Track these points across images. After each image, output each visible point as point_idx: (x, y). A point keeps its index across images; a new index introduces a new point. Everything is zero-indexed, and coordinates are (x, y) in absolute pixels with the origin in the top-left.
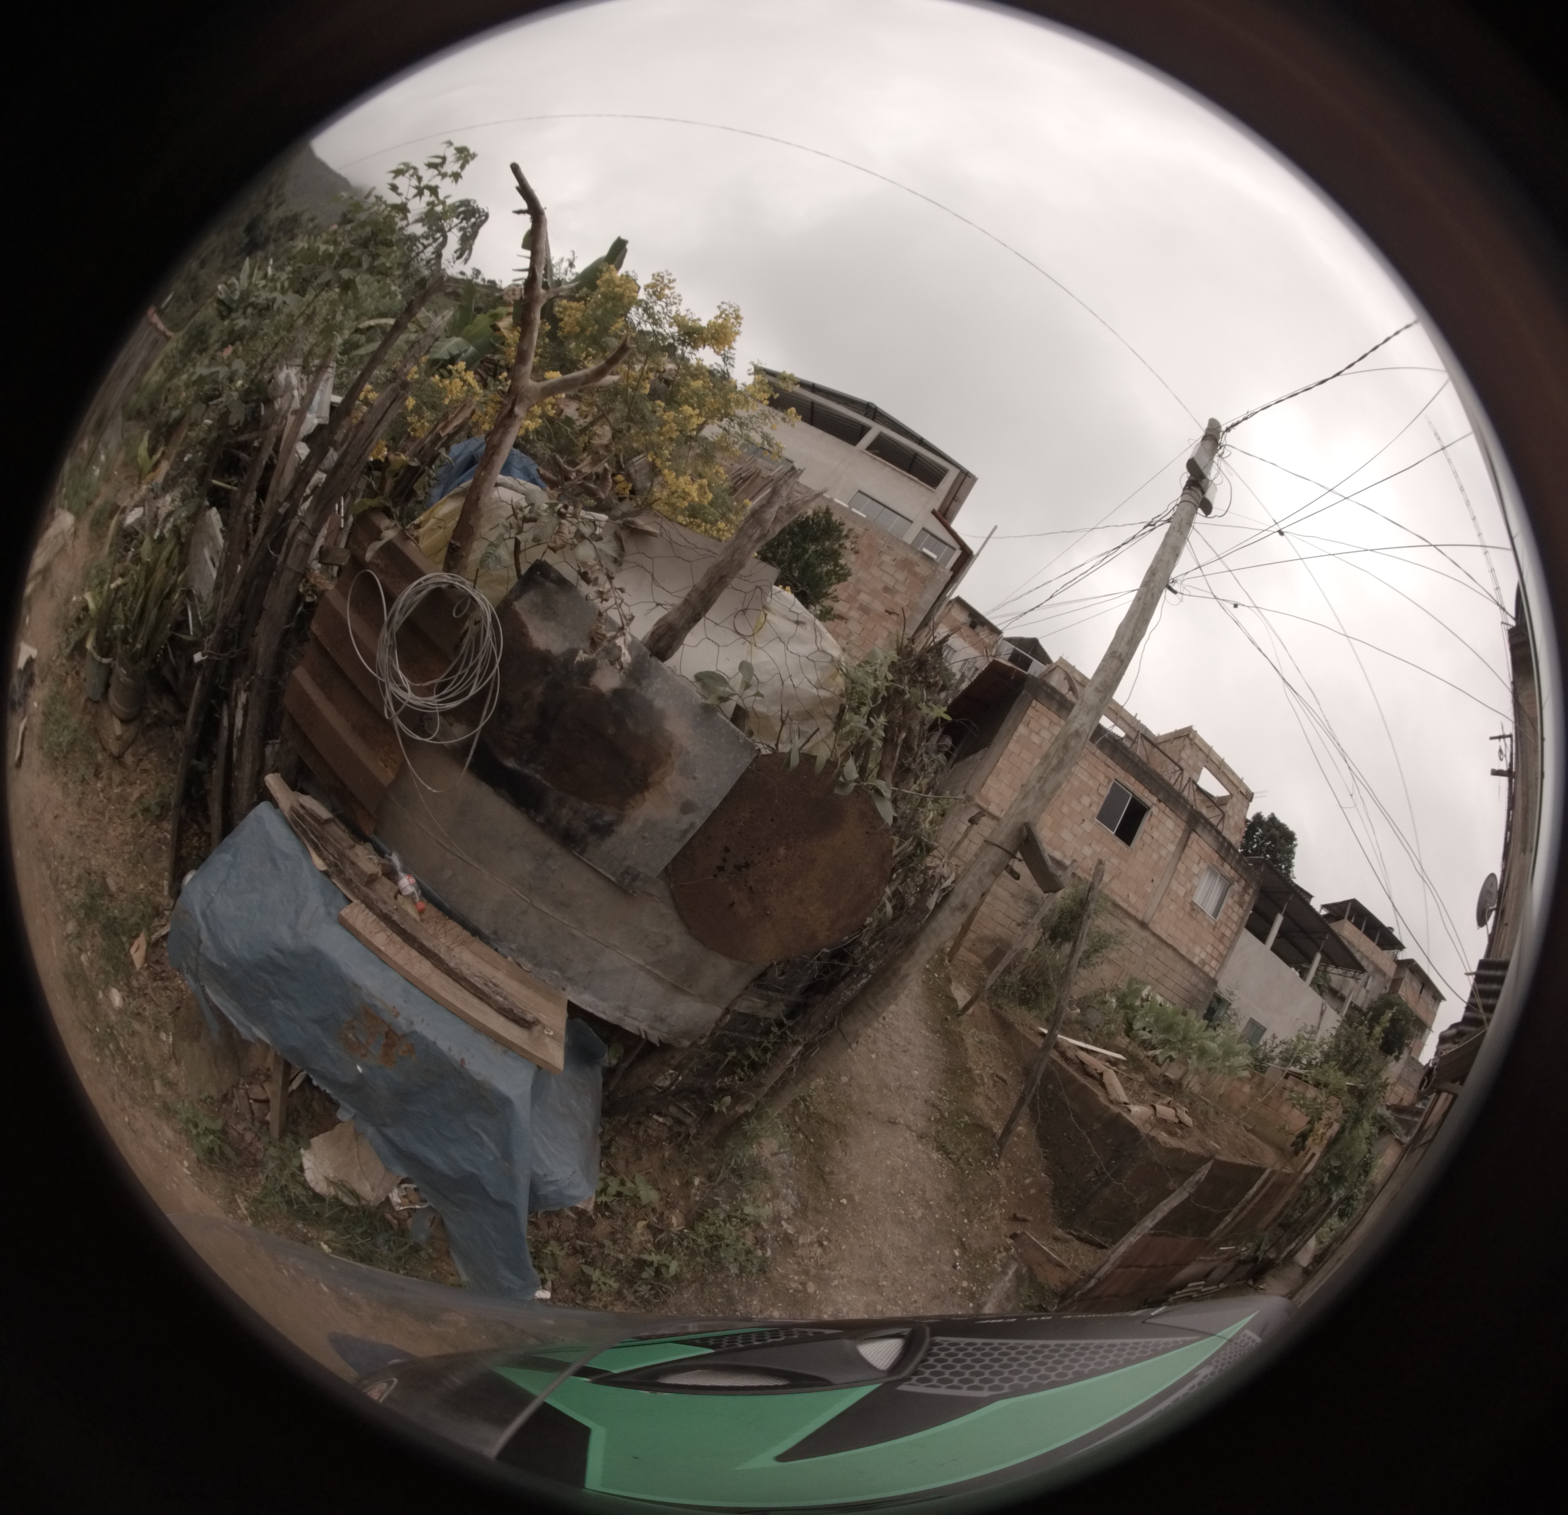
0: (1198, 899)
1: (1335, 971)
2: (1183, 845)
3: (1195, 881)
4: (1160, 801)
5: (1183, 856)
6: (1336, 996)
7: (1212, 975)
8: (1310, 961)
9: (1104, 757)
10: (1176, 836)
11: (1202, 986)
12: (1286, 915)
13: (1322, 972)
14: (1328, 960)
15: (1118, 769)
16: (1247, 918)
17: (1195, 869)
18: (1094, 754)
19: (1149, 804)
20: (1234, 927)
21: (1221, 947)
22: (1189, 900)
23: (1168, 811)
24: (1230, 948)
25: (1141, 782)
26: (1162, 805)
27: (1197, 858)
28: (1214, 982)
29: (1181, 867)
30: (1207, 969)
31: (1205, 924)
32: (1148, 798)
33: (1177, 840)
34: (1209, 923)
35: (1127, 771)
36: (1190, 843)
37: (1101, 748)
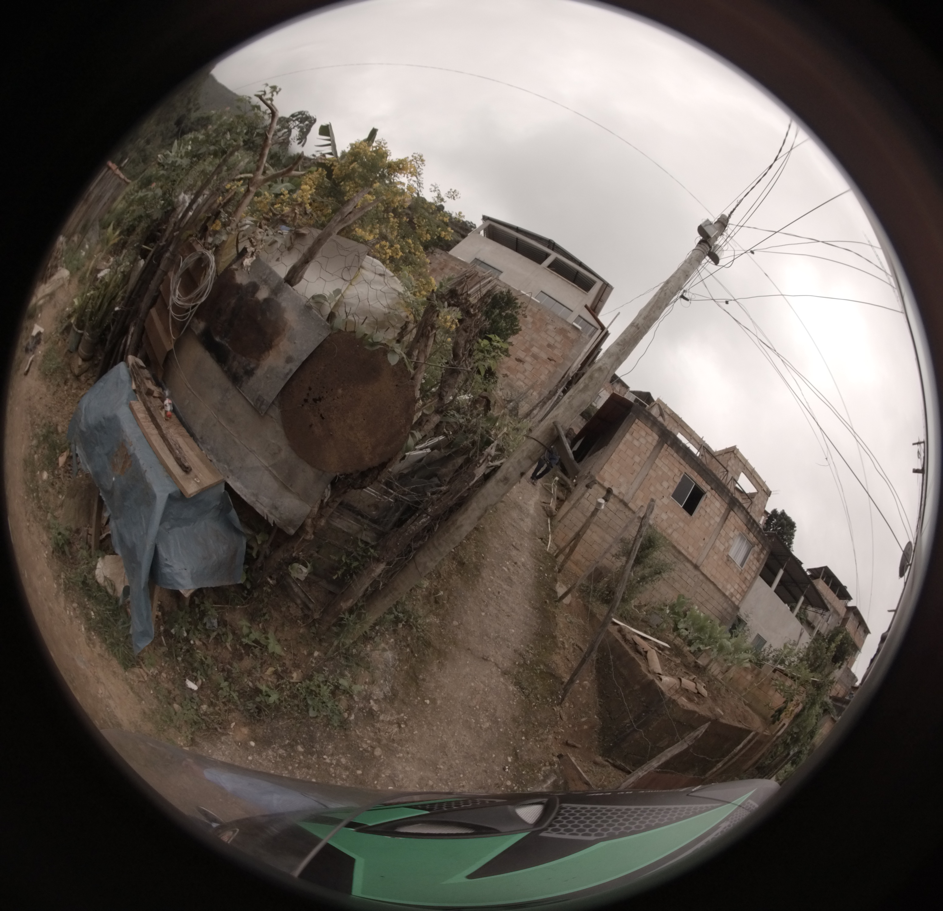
0: (732, 554)
1: (811, 609)
2: (725, 518)
3: (731, 542)
4: (712, 489)
5: (725, 525)
6: (810, 625)
7: (737, 603)
8: (797, 601)
9: (678, 458)
10: (721, 512)
11: (730, 610)
12: (785, 570)
13: (803, 610)
14: (808, 602)
15: (687, 466)
16: (761, 569)
17: (731, 535)
18: (672, 456)
19: (705, 490)
20: (753, 574)
21: (744, 586)
22: (726, 554)
23: (717, 495)
24: (749, 587)
25: (701, 476)
26: (713, 492)
27: (733, 528)
28: (737, 608)
29: (723, 532)
30: (734, 599)
31: (735, 570)
32: (705, 486)
33: (721, 515)
34: (738, 570)
35: (693, 468)
36: (729, 517)
37: (677, 452)
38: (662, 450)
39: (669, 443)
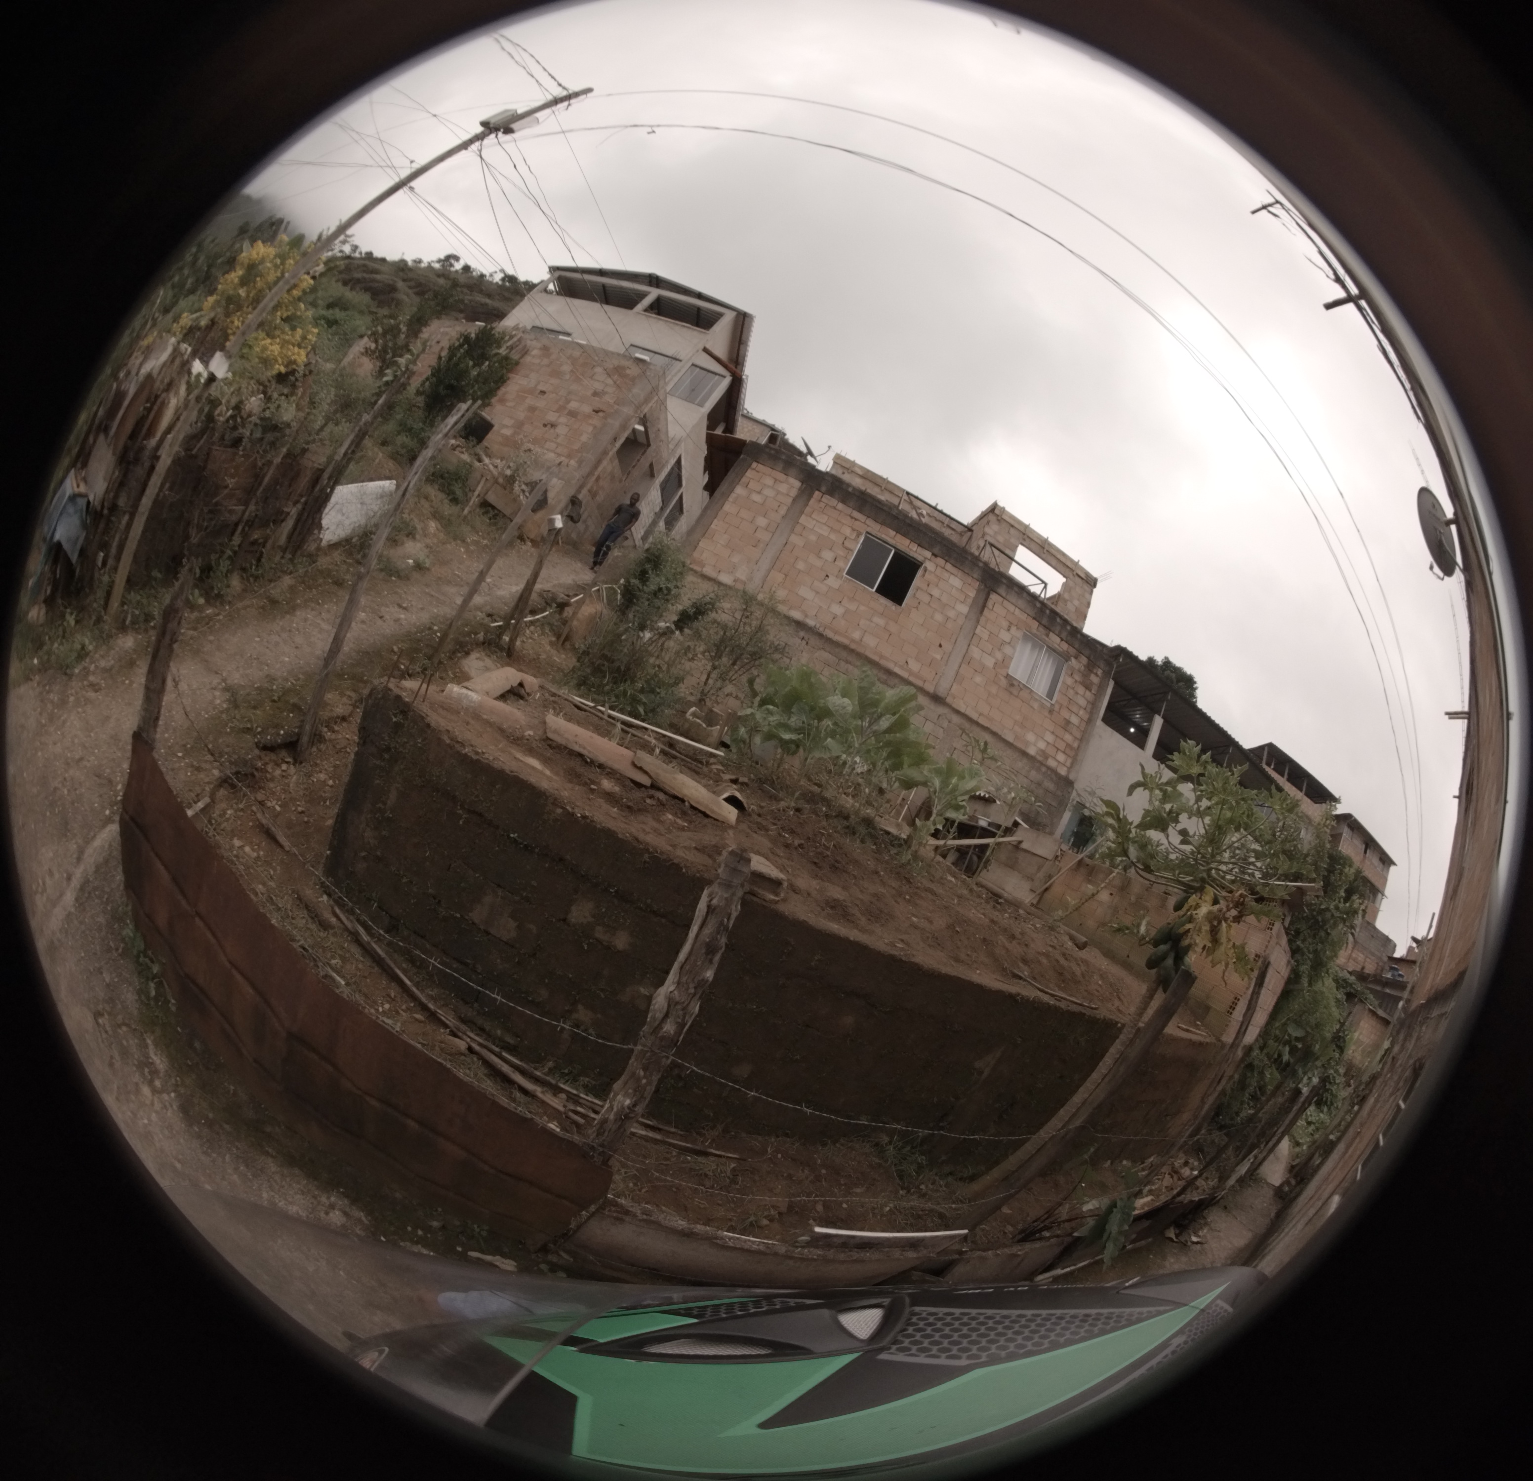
0: (1018, 673)
2: (981, 607)
3: (1008, 650)
4: (935, 556)
5: (983, 620)
7: (1063, 773)
9: (849, 510)
10: (967, 596)
11: (1049, 785)
15: (870, 522)
17: (1005, 636)
18: (835, 508)
19: (920, 558)
20: (1083, 714)
21: (1068, 738)
22: (1003, 673)
23: (949, 566)
24: (1082, 740)
25: (905, 535)
26: (940, 561)
27: (1005, 624)
28: (1068, 782)
29: (982, 632)
30: (1052, 763)
31: (1036, 705)
32: (918, 553)
33: (970, 601)
34: (1042, 706)
35: (883, 523)
36: (990, 604)
37: (843, 501)
38: (812, 502)
39: (824, 489)
